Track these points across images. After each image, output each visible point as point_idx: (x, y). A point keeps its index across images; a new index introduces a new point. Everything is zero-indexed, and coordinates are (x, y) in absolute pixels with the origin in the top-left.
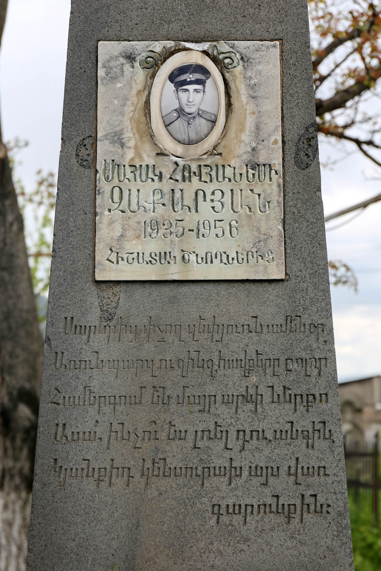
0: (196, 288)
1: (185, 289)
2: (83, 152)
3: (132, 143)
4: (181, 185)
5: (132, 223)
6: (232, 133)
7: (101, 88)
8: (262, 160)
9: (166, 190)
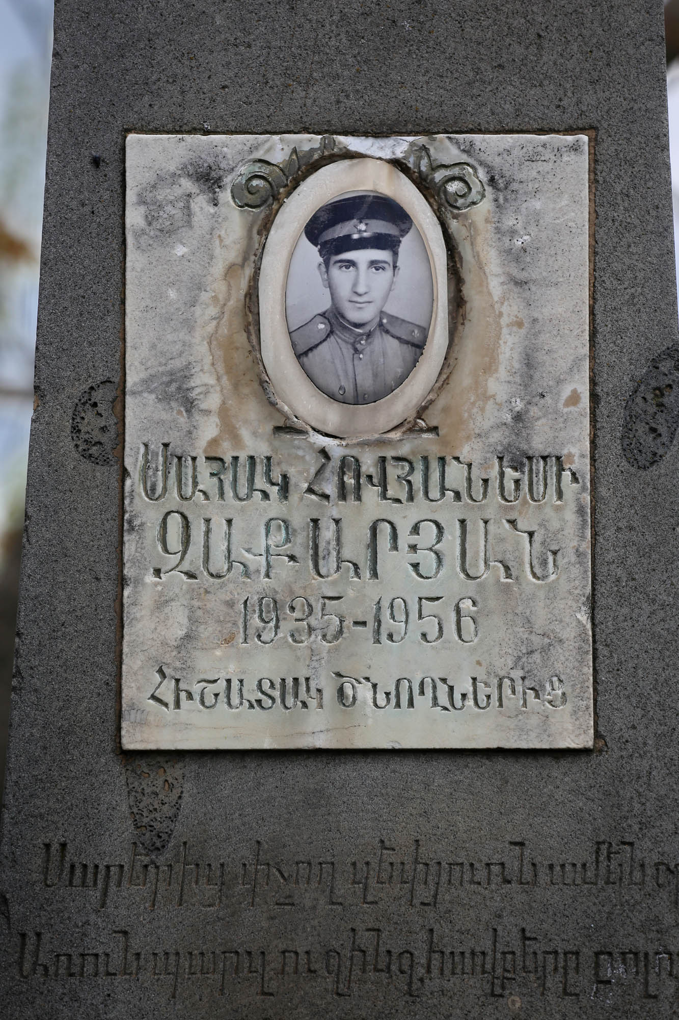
0: (374, 770)
1: (344, 771)
2: (90, 422)
3: (213, 402)
4: (335, 509)
5: (215, 602)
7: (133, 258)
8: (538, 443)
9: (299, 520)
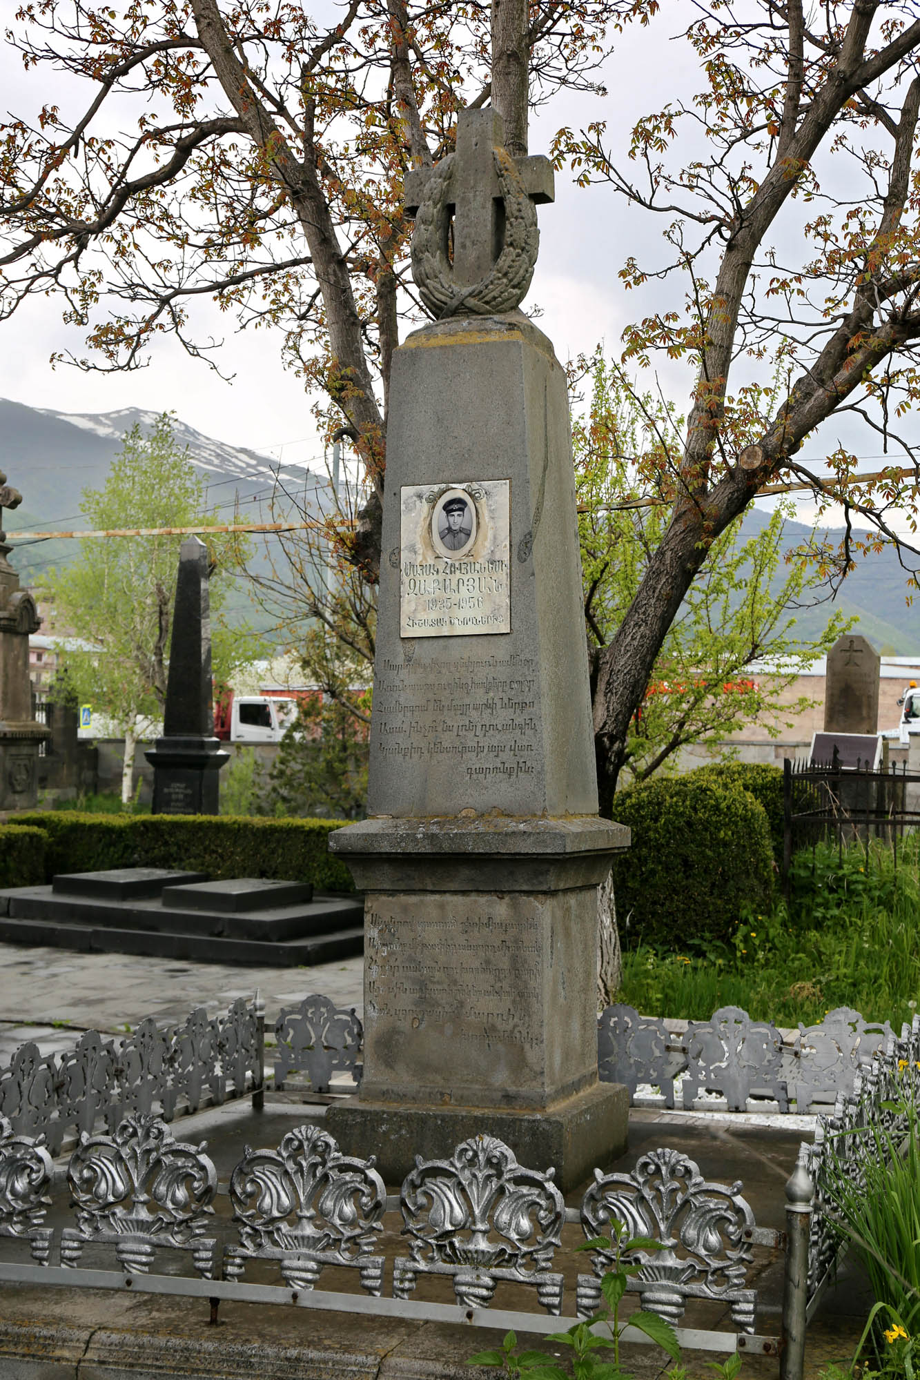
0: (459, 640)
1: (452, 641)
2: (393, 558)
3: (421, 552)
4: (449, 576)
5: (421, 601)
6: (479, 542)
7: (403, 517)
8: (497, 558)
9: (441, 580)
